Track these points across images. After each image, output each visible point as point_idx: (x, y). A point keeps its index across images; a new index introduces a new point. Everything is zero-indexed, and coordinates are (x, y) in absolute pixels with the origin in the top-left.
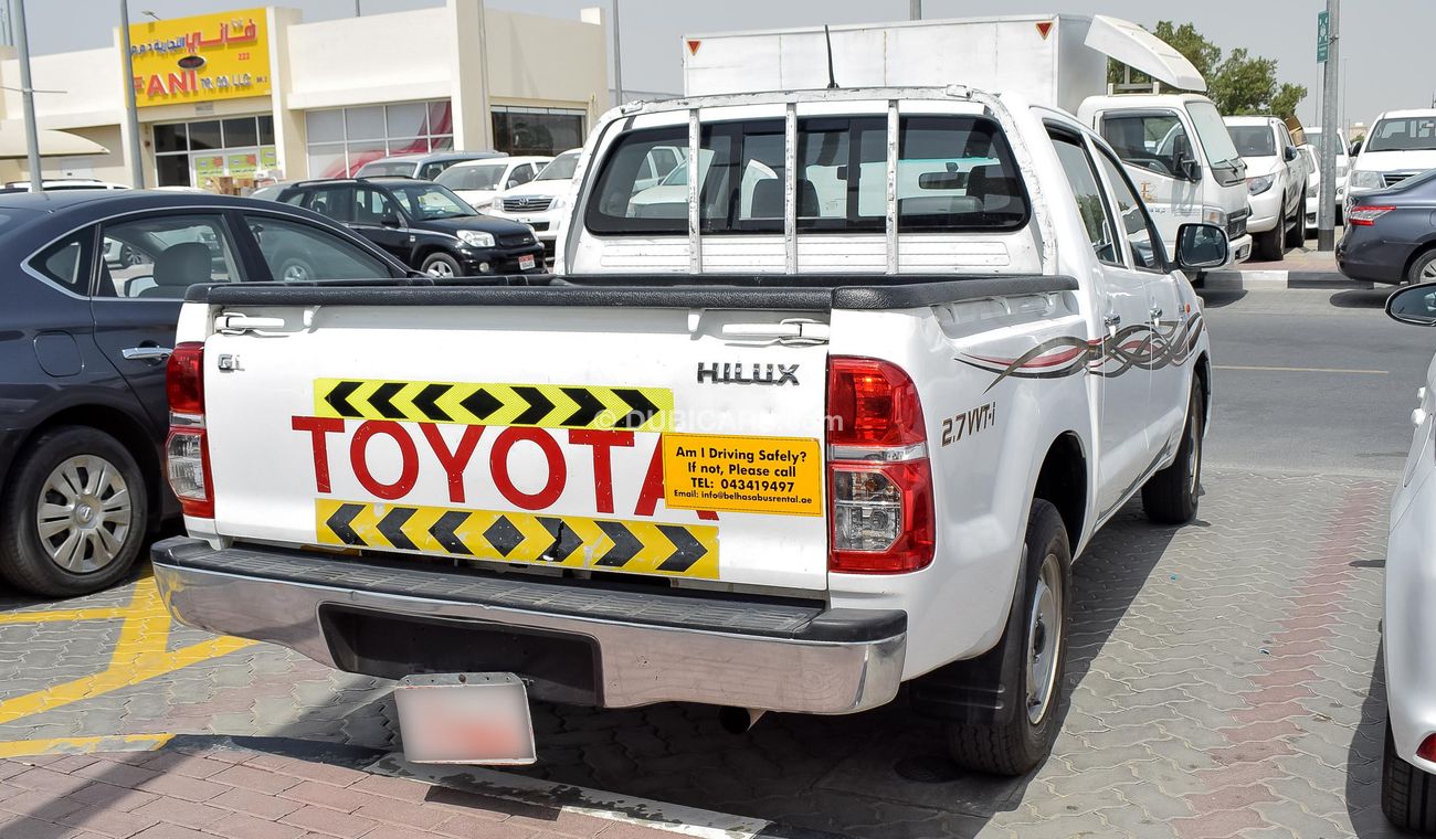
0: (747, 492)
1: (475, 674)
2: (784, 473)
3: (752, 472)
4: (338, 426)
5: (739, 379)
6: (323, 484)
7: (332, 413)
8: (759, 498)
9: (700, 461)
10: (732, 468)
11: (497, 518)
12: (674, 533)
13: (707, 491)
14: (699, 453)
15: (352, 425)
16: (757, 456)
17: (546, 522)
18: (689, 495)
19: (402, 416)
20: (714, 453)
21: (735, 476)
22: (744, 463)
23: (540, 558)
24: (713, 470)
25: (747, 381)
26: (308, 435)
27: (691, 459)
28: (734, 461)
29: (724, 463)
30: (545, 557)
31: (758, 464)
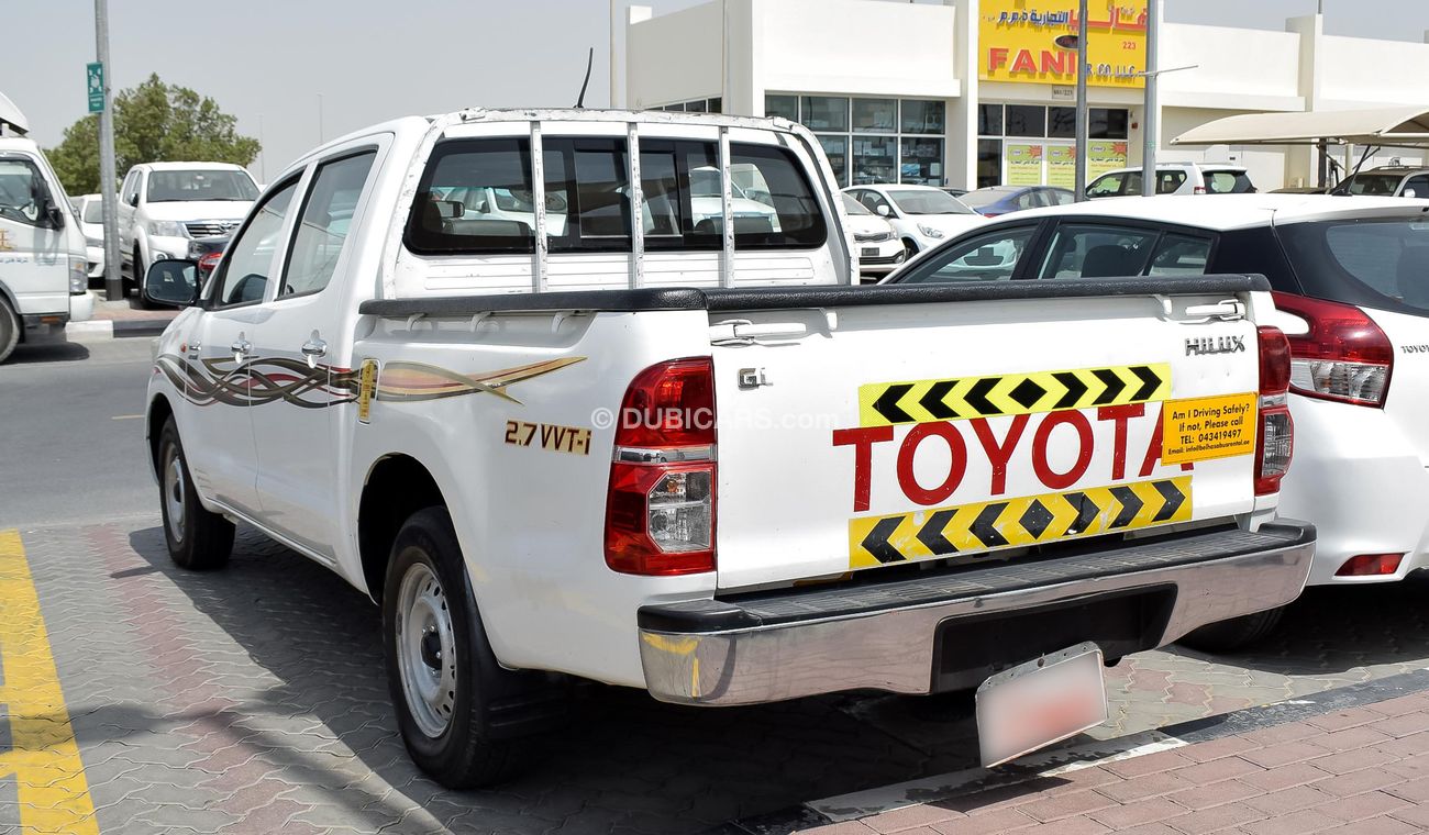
0: (1215, 442)
1: (1054, 654)
2: (1237, 422)
3: (1218, 425)
4: (885, 434)
5: (1211, 351)
6: (862, 500)
7: (880, 420)
8: (1221, 446)
9: (1188, 421)
10: (1207, 423)
11: (1030, 503)
12: (1165, 487)
13: (1189, 445)
14: (1187, 415)
15: (902, 431)
16: (1222, 411)
17: (1071, 498)
18: (1178, 452)
19: (954, 414)
20: (1197, 413)
21: (1209, 430)
22: (1214, 419)
23: (1067, 533)
24: (1193, 427)
25: (1216, 352)
26: (851, 449)
27: (1180, 421)
28: (1208, 418)
29: (1202, 420)
30: (1071, 531)
31: (1223, 418)
